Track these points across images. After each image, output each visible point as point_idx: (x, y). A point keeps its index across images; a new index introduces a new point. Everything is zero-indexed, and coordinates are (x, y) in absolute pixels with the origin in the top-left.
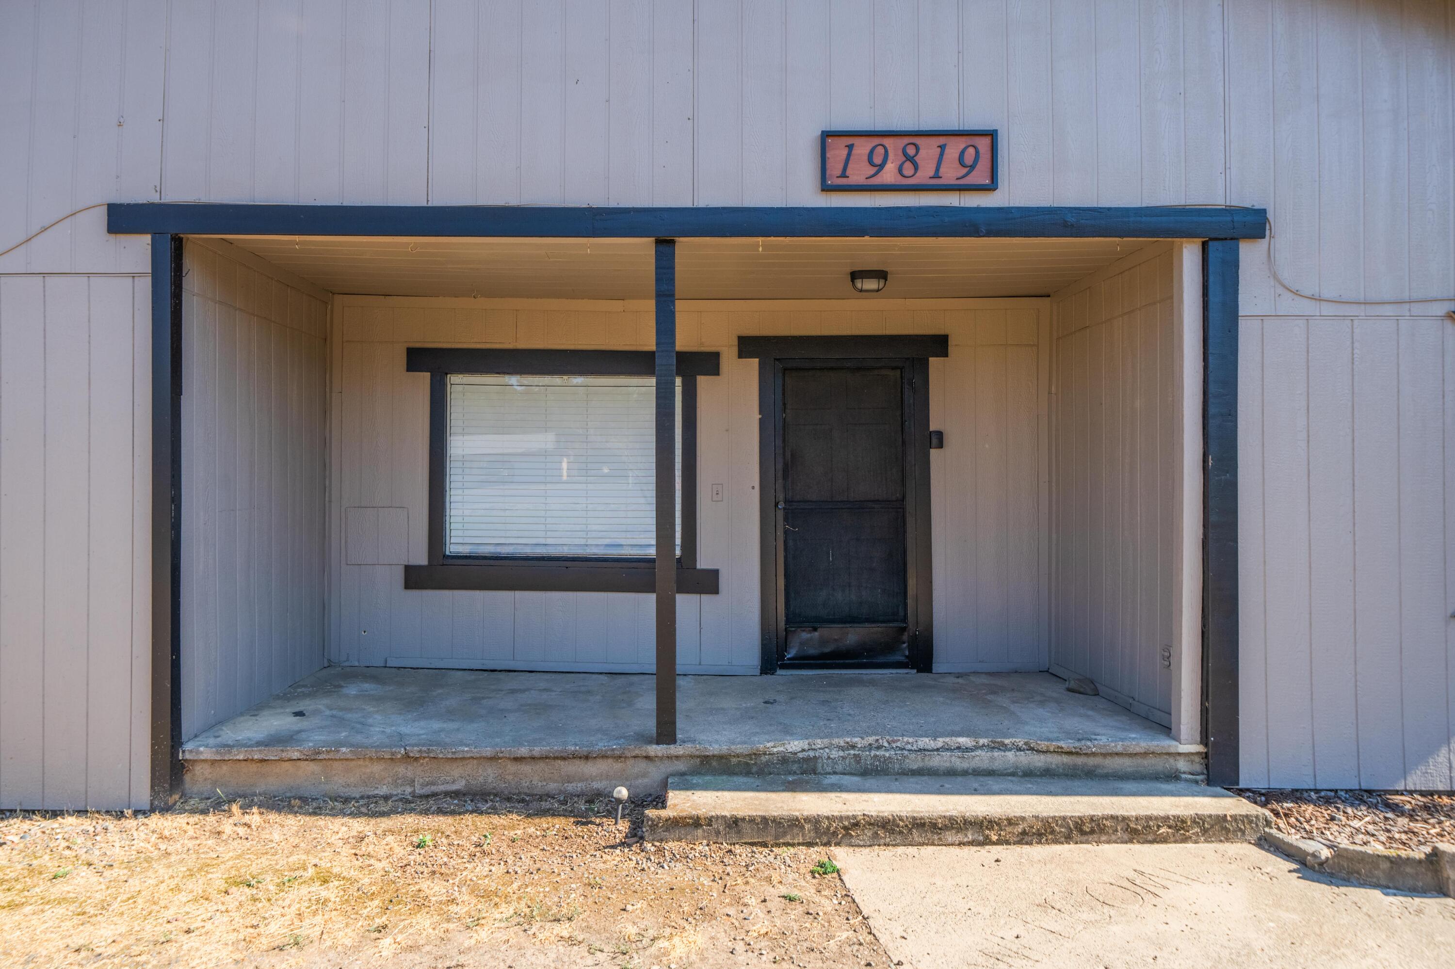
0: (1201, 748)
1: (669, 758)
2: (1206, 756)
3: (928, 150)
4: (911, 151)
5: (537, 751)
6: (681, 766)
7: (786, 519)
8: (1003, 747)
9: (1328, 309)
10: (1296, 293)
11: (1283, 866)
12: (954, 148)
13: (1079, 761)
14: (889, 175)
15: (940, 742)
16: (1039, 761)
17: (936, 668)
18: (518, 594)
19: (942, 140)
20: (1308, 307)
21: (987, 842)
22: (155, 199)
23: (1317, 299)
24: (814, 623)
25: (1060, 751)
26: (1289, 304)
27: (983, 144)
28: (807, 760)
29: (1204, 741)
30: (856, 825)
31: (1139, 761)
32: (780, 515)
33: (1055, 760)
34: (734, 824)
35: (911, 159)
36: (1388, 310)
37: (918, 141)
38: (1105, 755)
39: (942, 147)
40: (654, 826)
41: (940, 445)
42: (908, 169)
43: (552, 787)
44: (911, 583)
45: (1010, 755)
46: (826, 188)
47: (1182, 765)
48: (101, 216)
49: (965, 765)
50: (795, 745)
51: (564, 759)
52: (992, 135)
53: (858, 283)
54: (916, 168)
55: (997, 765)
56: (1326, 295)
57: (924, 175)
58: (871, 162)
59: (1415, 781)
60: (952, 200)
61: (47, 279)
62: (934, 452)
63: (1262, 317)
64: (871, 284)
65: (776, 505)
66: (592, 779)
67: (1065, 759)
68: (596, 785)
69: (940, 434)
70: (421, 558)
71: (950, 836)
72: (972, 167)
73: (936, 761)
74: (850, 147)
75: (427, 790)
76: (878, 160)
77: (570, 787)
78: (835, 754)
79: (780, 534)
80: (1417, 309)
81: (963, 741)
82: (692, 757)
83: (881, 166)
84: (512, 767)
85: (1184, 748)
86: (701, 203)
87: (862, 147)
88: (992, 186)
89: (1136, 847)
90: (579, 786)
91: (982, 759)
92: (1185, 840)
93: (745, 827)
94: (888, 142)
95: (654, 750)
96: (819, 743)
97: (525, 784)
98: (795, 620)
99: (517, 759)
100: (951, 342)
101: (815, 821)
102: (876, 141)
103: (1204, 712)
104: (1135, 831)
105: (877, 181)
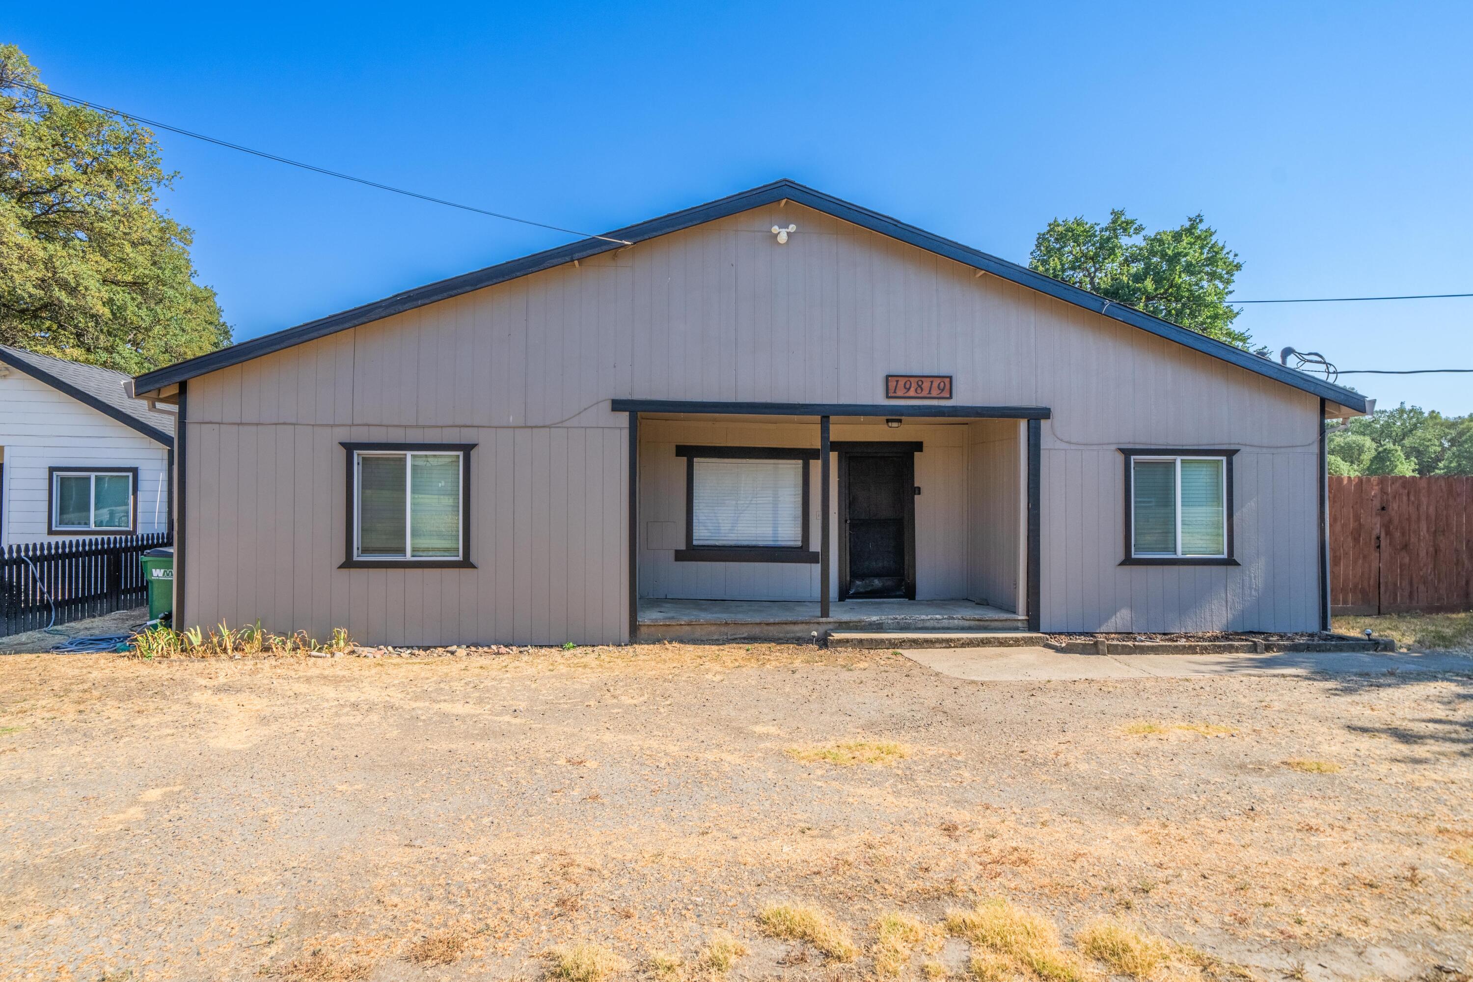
0: (1026, 618)
1: (826, 623)
2: (1028, 621)
3: (926, 384)
4: (920, 383)
5: (777, 620)
6: (831, 626)
7: (850, 529)
8: (954, 619)
9: (1073, 447)
10: (1061, 440)
11: (1051, 652)
12: (936, 382)
13: (982, 623)
14: (912, 393)
15: (929, 617)
16: (967, 623)
17: (917, 598)
18: (727, 563)
19: (931, 379)
20: (1065, 446)
21: (950, 647)
22: (630, 398)
23: (1070, 443)
24: (862, 577)
25: (974, 620)
26: (1059, 445)
27: (947, 381)
28: (879, 624)
29: (1028, 615)
30: (904, 641)
31: (1004, 623)
32: (848, 526)
33: (973, 623)
34: (861, 641)
35: (920, 386)
36: (1095, 447)
37: (923, 379)
38: (991, 621)
39: (932, 382)
40: (832, 642)
41: (919, 494)
42: (919, 390)
43: (781, 635)
44: (906, 558)
45: (956, 621)
46: (888, 397)
47: (1020, 624)
48: (608, 405)
49: (939, 625)
50: (874, 618)
51: (786, 624)
52: (950, 378)
53: (890, 424)
54: (922, 390)
55: (951, 625)
56: (1072, 441)
57: (925, 393)
58: (905, 388)
59: (1104, 629)
60: (935, 403)
61: (588, 430)
62: (916, 496)
63: (1050, 449)
64: (895, 425)
65: (846, 521)
66: (797, 632)
67: (977, 623)
68: (799, 635)
69: (919, 488)
70: (682, 547)
71: (937, 645)
72: (943, 390)
73: (928, 624)
74: (897, 381)
75: (732, 637)
76: (908, 386)
77: (788, 636)
78: (890, 621)
79: (847, 534)
80: (1105, 447)
81: (937, 616)
82: (835, 622)
83: (909, 389)
84: (766, 628)
85: (1020, 618)
86: (841, 403)
87: (902, 382)
88: (951, 397)
89: (1002, 648)
90: (792, 635)
91: (945, 623)
92: (1019, 646)
93: (865, 643)
94: (912, 379)
95: (824, 620)
96: (883, 617)
97: (771, 634)
98: (854, 575)
99: (768, 624)
100: (924, 445)
101: (890, 640)
102: (907, 379)
103: (1028, 603)
104: (1001, 643)
105: (907, 395)
